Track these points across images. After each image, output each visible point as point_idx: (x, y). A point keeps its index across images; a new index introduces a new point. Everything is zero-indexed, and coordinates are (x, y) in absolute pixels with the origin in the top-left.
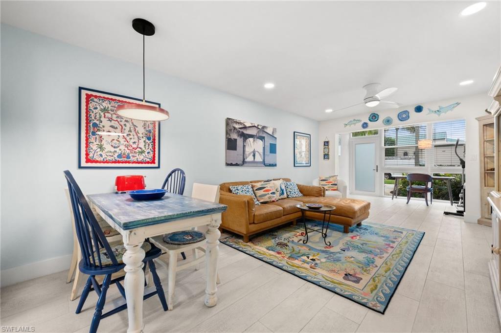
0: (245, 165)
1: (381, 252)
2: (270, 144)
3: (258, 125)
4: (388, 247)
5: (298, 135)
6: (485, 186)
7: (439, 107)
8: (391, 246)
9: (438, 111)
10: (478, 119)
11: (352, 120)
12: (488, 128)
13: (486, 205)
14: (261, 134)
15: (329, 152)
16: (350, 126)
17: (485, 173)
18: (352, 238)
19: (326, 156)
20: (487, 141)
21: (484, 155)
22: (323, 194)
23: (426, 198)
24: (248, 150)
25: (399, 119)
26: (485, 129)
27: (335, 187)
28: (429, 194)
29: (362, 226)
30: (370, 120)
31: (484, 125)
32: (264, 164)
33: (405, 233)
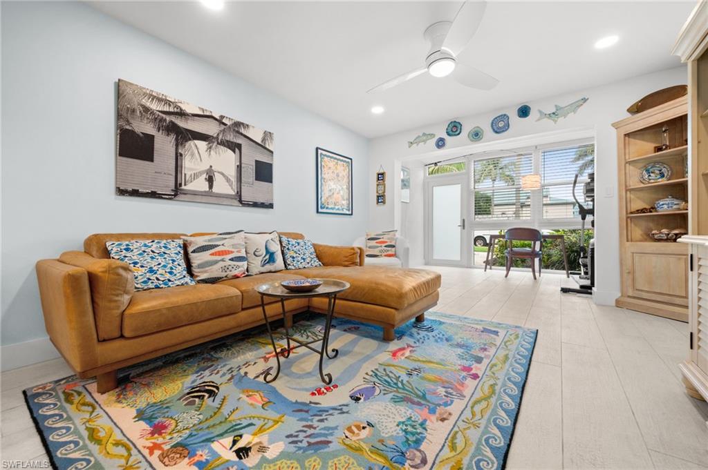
0: (181, 197)
1: (448, 394)
2: (256, 161)
3: (222, 117)
4: (465, 378)
5: (325, 155)
6: (628, 241)
7: (556, 106)
8: (473, 371)
9: (554, 113)
10: (616, 126)
11: (421, 135)
12: (632, 140)
13: (629, 273)
14: (231, 137)
15: (384, 192)
16: (418, 145)
17: (627, 218)
18: (394, 354)
19: (381, 198)
20: (630, 163)
21: (626, 186)
22: (358, 260)
23: (532, 267)
24: (189, 165)
25: (494, 130)
26: (627, 142)
27: (392, 251)
28: (537, 260)
29: (425, 323)
30: (449, 134)
31: (625, 135)
32: (240, 201)
33: (502, 333)
